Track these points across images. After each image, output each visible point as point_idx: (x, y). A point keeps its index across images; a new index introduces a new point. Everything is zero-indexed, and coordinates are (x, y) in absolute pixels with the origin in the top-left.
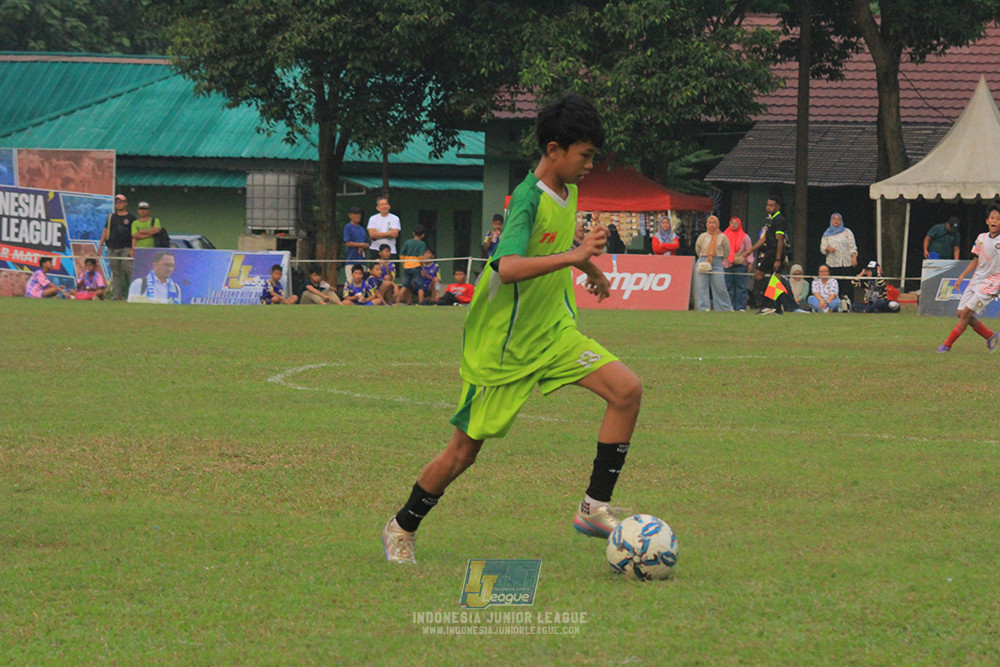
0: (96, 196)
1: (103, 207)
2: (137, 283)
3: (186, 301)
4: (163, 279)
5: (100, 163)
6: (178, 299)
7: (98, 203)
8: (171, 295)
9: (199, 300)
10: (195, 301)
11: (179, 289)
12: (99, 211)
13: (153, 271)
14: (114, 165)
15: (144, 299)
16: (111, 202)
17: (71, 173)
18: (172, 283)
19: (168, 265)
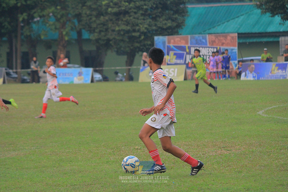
0: (232, 48)
1: (234, 51)
2: (243, 74)
3: (258, 79)
4: (251, 72)
5: (233, 38)
6: (256, 78)
7: (232, 50)
8: (254, 77)
9: (262, 78)
10: (261, 78)
11: (256, 75)
12: (233, 52)
13: (248, 70)
14: (237, 38)
15: (246, 79)
16: (236, 49)
17: (224, 41)
18: (254, 73)
19: (252, 68)
